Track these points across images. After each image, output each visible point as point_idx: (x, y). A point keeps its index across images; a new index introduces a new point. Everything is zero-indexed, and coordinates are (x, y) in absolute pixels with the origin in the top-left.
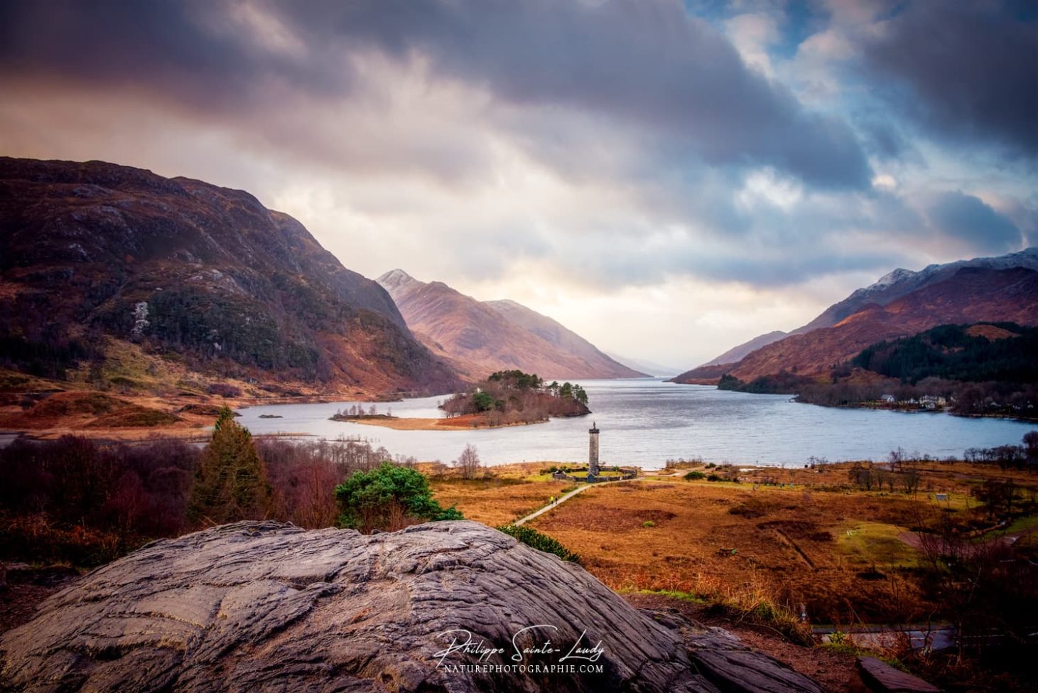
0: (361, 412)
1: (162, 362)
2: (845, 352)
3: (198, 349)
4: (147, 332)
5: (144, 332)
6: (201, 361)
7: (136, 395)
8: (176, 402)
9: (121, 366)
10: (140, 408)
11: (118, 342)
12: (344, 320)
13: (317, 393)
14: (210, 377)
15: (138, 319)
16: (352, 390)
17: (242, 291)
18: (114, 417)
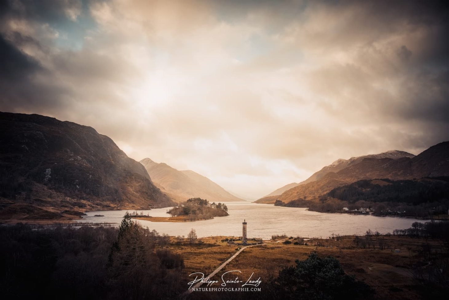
0: (137, 214)
1: (55, 193)
2: (323, 191)
3: (70, 188)
4: (50, 180)
5: (49, 181)
6: (71, 192)
7: (44, 206)
8: (60, 209)
9: (38, 194)
10: (47, 212)
11: (38, 184)
12: (128, 177)
13: (117, 206)
14: (74, 199)
15: (47, 175)
16: (131, 205)
17: (89, 165)
18: (36, 215)
